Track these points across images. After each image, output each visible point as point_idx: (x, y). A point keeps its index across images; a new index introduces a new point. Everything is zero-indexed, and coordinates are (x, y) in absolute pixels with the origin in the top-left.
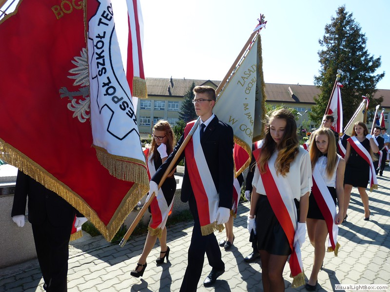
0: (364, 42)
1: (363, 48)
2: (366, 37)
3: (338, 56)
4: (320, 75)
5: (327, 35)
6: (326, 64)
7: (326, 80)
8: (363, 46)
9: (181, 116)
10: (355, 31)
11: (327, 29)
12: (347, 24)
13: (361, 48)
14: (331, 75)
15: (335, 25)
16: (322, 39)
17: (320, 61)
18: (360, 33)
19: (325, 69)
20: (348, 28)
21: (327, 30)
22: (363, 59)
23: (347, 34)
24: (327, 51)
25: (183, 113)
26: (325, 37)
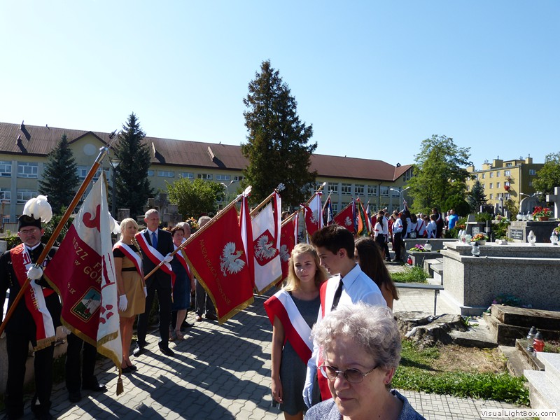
0: (294, 107)
1: (294, 114)
2: (296, 100)
3: (267, 120)
4: (248, 142)
5: (252, 94)
6: (253, 129)
7: (255, 149)
8: (294, 110)
9: (44, 187)
10: (284, 92)
11: (251, 87)
12: (273, 83)
13: (292, 114)
14: (260, 143)
15: (259, 82)
16: (247, 98)
17: (246, 125)
18: (290, 95)
19: (253, 134)
20: (275, 88)
21: (252, 89)
22: (294, 125)
23: (275, 94)
24: (255, 112)
25: (47, 182)
26: (249, 96)
